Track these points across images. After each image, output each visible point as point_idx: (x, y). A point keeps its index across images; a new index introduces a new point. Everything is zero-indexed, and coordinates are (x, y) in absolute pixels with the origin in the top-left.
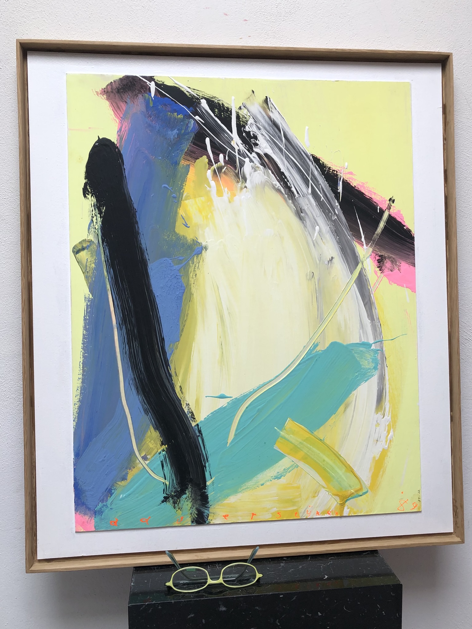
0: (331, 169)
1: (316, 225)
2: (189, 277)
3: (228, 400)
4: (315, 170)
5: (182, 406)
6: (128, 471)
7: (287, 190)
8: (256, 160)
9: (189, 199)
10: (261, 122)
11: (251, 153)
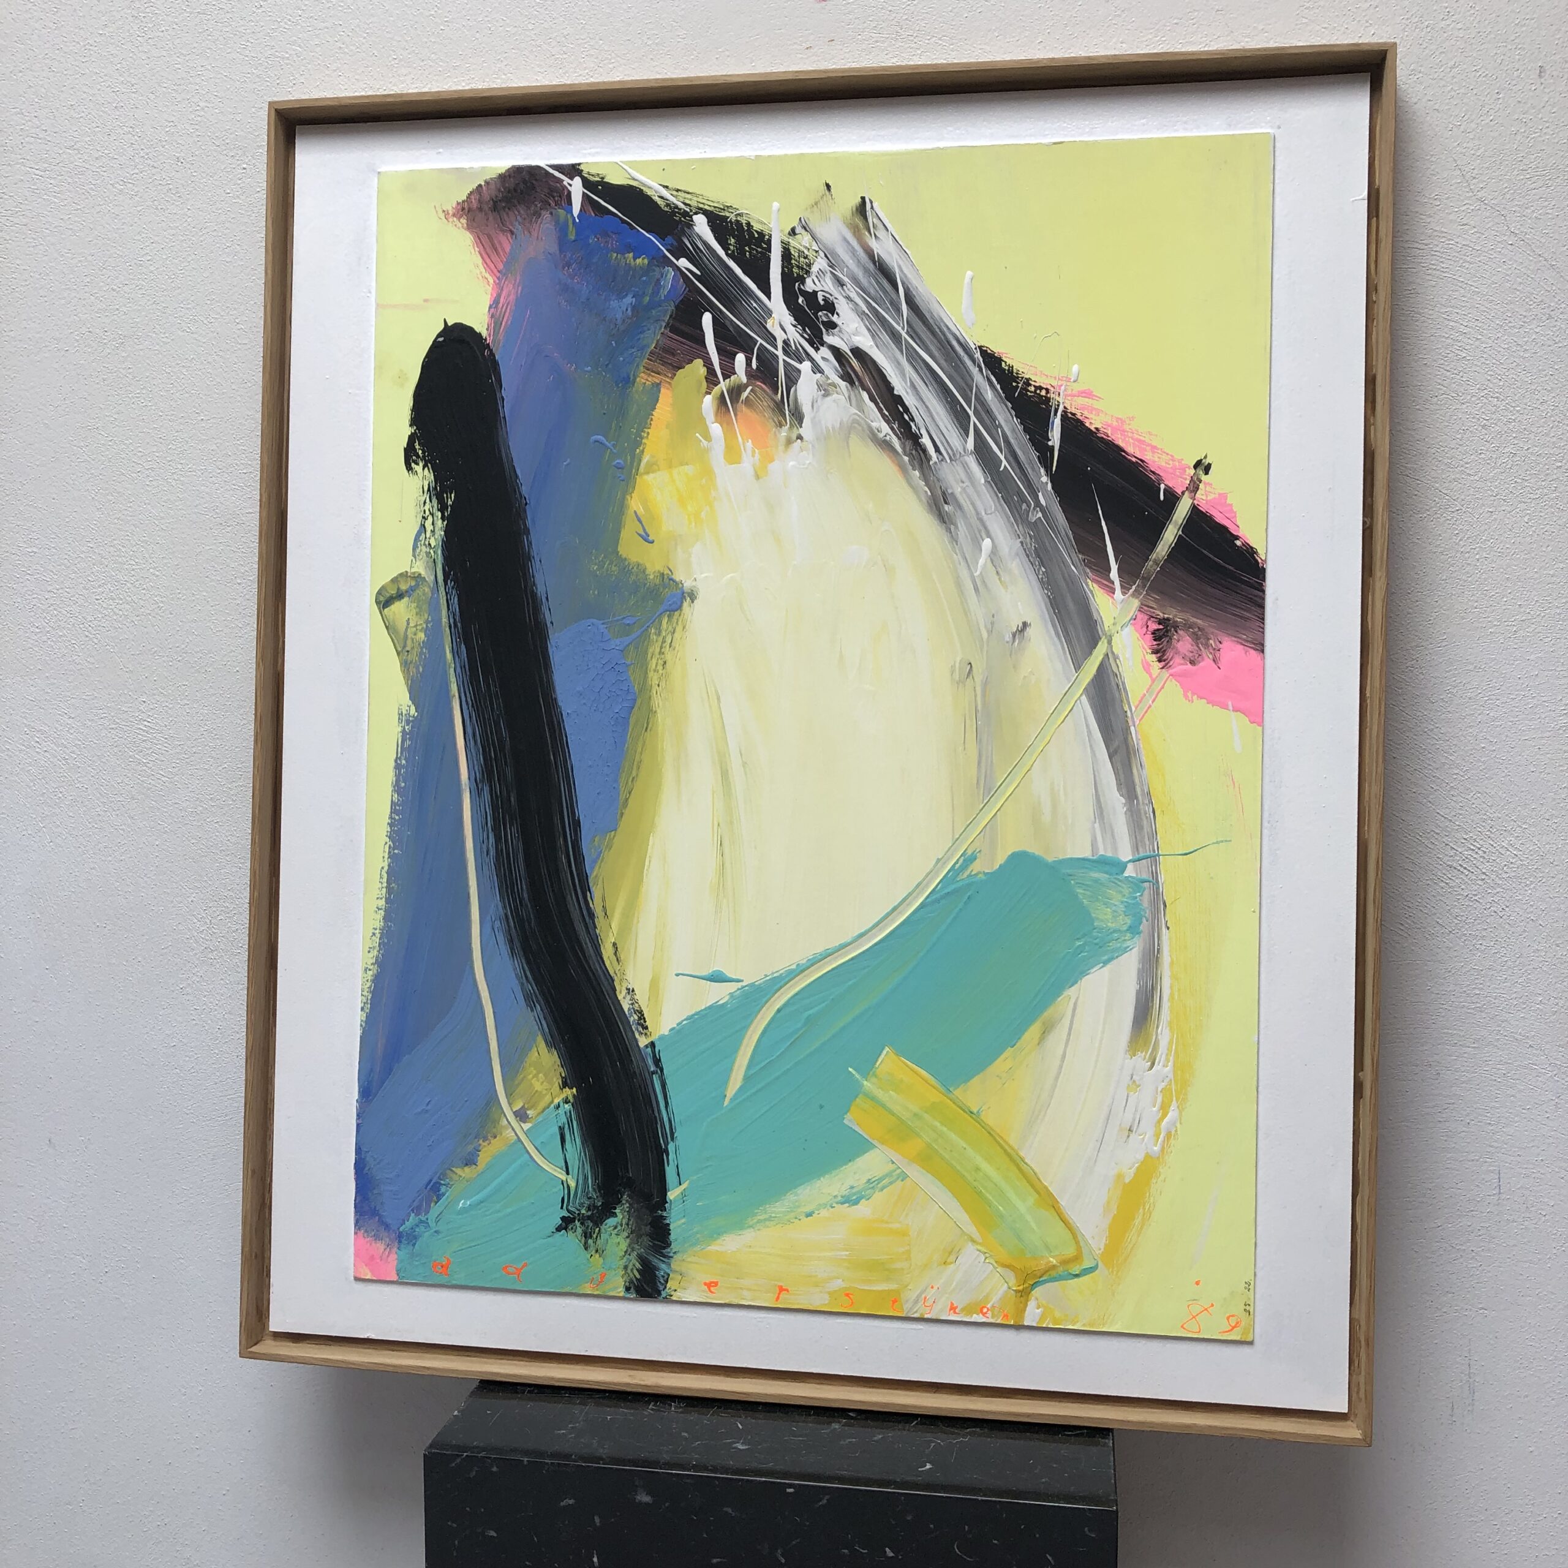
0: (1033, 383)
1: (984, 535)
2: (647, 668)
3: (732, 987)
4: (988, 386)
5: (618, 993)
6: (480, 1145)
7: (909, 444)
8: (831, 368)
9: (653, 472)
10: (847, 266)
11: (817, 349)
